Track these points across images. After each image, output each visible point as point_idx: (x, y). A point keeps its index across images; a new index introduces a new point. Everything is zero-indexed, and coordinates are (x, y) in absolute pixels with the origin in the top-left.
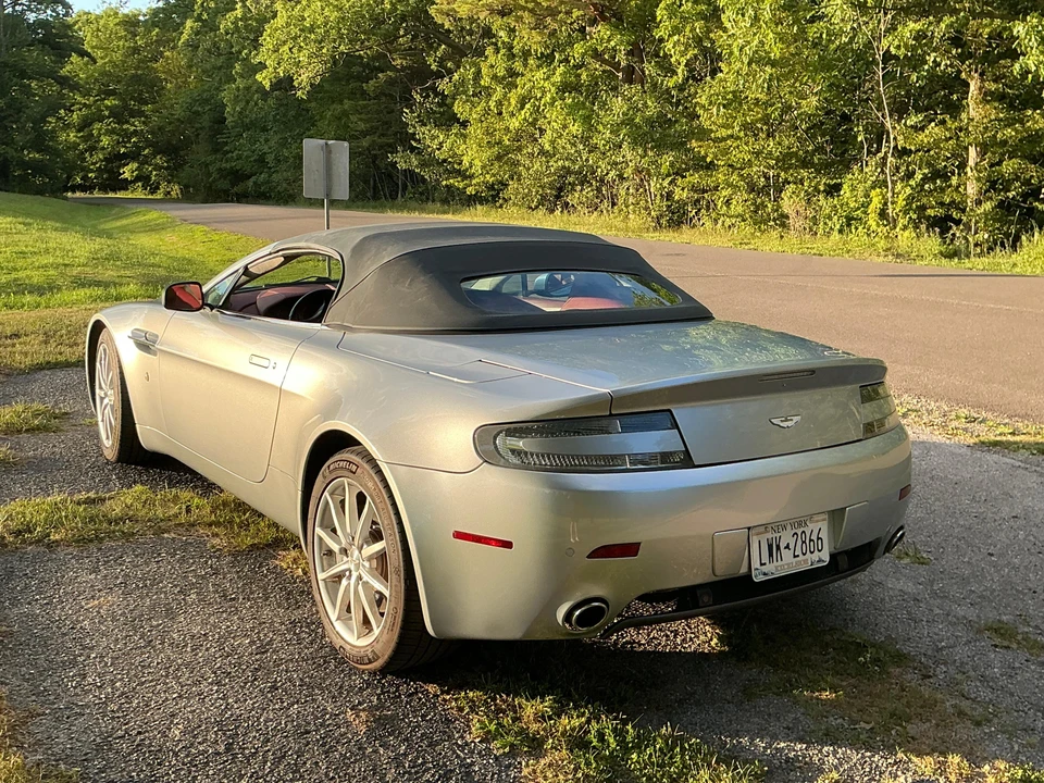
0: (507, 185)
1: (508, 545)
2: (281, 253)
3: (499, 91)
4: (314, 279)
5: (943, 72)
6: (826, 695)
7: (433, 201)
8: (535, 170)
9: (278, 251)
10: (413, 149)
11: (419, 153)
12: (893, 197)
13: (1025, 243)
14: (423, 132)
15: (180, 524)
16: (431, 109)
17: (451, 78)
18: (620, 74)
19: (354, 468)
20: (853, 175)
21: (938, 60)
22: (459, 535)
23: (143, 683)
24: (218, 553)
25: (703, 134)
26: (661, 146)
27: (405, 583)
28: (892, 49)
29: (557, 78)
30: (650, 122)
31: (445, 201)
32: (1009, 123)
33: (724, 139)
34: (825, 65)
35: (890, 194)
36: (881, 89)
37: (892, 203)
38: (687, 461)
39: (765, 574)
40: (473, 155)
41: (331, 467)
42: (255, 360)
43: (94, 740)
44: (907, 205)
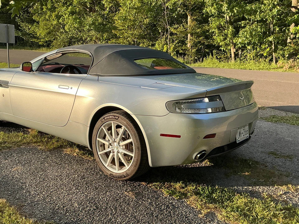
0: (53, 42)
1: (179, 137)
2: (61, 53)
3: (49, 13)
4: (54, 63)
5: (181, 13)
6: (247, 173)
7: (26, 46)
8: (62, 37)
9: (60, 52)
10: (19, 30)
11: (22, 31)
12: (170, 47)
13: (205, 60)
14: (22, 25)
15: (24, 143)
16: (26, 17)
17: (33, 8)
18: (88, 10)
19: (117, 118)
20: (159, 41)
21: (180, 10)
22: (162, 135)
23: (52, 192)
24: (43, 151)
25: (115, 28)
26: (103, 31)
27: (141, 151)
28: (169, 6)
29: (69, 10)
30: (100, 24)
31: (30, 46)
32: (199, 28)
33: (121, 30)
34: (150, 10)
35: (169, 47)
36: (166, 17)
37: (170, 49)
38: (224, 110)
39: (239, 141)
40: (41, 32)
41: (105, 118)
42: (61, 87)
43: (50, 211)
44: (173, 50)
